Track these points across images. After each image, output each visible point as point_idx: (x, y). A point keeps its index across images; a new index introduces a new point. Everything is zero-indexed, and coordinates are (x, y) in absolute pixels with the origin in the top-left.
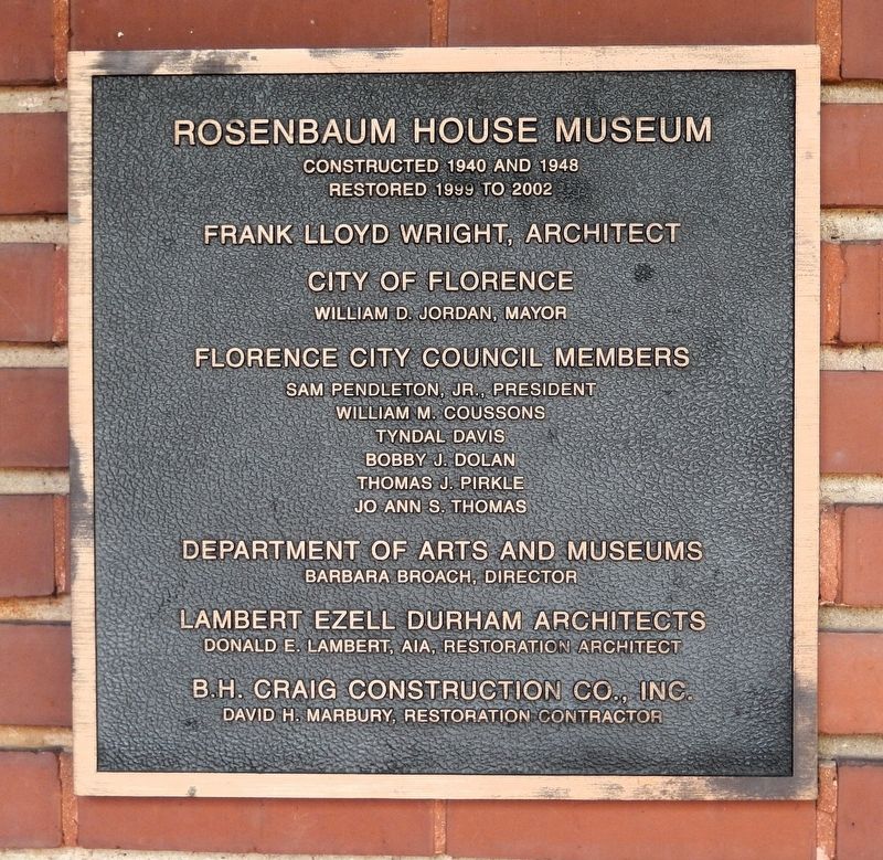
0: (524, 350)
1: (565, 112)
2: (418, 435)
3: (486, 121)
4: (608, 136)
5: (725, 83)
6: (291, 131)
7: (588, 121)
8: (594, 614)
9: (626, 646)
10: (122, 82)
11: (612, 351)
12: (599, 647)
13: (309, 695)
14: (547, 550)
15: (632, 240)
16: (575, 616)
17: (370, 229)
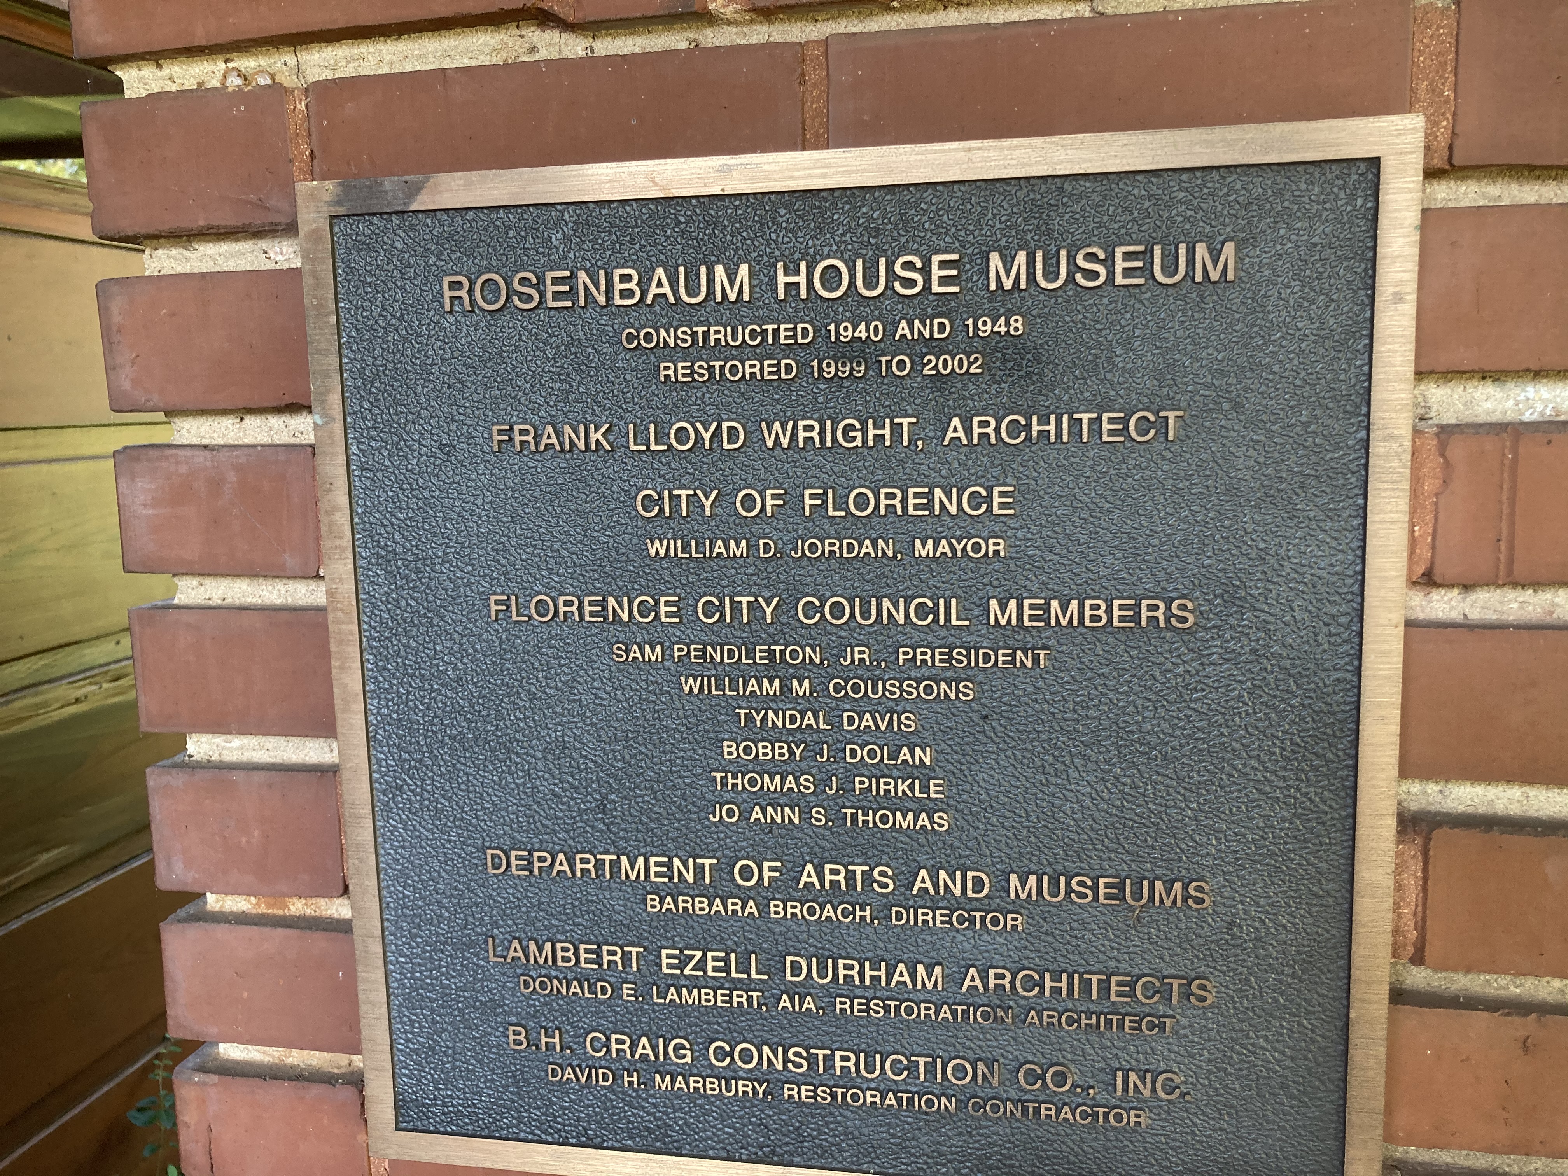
0: (942, 601)
1: (1003, 243)
2: (793, 719)
3: (882, 261)
4: (1071, 278)
5: (1258, 186)
6: (603, 287)
7: (1039, 255)
8: (1047, 975)
9: (1094, 1021)
10: (372, 224)
11: (1074, 604)
12: (1055, 1020)
13: (657, 1057)
14: (978, 884)
15: (1105, 438)
16: (1019, 977)
17: (719, 427)
